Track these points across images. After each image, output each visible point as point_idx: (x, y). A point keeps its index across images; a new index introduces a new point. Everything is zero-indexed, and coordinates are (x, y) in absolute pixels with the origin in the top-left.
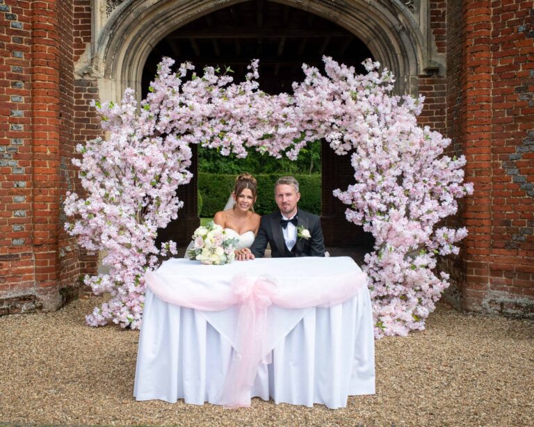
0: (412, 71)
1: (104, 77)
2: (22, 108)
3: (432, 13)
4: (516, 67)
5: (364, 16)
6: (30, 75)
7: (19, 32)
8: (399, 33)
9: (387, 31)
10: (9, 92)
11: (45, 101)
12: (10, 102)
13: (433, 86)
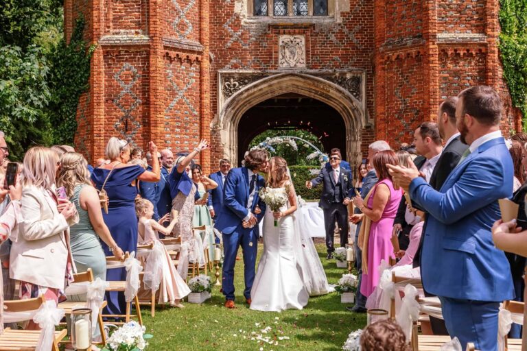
0: (359, 127)
1: (223, 130)
3: (368, 101)
4: (395, 131)
5: (338, 102)
6: (199, 133)
7: (195, 116)
8: (353, 110)
9: (349, 109)
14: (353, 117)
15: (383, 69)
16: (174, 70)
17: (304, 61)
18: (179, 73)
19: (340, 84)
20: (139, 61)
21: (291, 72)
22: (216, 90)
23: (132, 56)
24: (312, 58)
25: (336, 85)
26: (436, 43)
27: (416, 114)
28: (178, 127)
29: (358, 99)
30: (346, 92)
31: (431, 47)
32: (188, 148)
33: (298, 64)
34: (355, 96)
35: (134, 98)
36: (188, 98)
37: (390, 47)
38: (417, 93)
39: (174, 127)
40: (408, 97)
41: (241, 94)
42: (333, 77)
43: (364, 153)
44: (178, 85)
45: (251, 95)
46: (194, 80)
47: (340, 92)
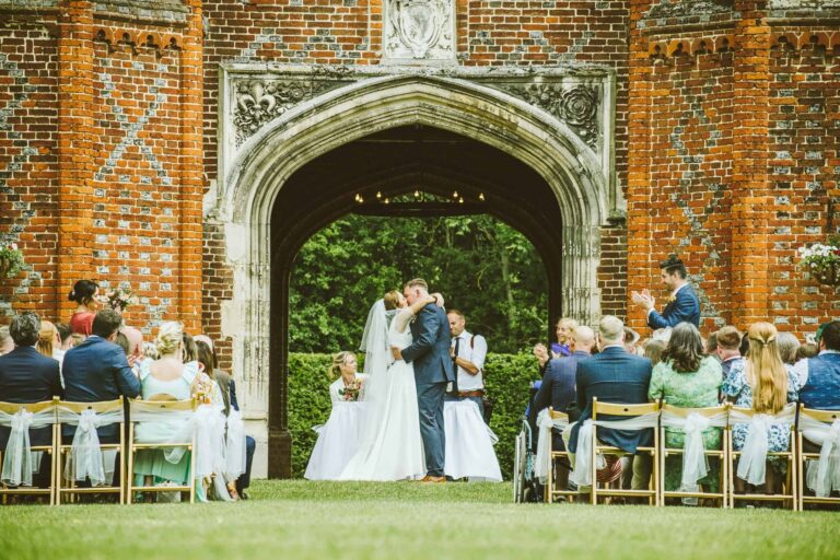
0: (594, 221)
1: (233, 221)
2: (171, 266)
3: (618, 153)
4: (670, 235)
5: (541, 153)
6: (177, 232)
7: (168, 189)
8: (579, 176)
9: (567, 171)
10: (161, 250)
11: (193, 259)
12: (160, 260)
13: (618, 237)
14: (580, 196)
15: (646, 77)
16: (117, 72)
17: (453, 43)
18: (129, 80)
19: (545, 104)
20: (29, 50)
21: (414, 71)
22: (215, 117)
23: (13, 36)
24: (472, 35)
25: (535, 110)
26: (764, 20)
27: (716, 195)
28: (127, 217)
29: (592, 146)
30: (561, 126)
31: (751, 30)
32: (148, 271)
33: (436, 52)
34: (585, 139)
35: (17, 143)
36: (149, 143)
37: (661, 22)
38: (721, 143)
39: (117, 217)
40: (702, 151)
41: (283, 127)
42: (527, 87)
43: (604, 291)
44: (126, 111)
45: (309, 131)
46: (164, 97)
47: (545, 126)
